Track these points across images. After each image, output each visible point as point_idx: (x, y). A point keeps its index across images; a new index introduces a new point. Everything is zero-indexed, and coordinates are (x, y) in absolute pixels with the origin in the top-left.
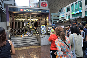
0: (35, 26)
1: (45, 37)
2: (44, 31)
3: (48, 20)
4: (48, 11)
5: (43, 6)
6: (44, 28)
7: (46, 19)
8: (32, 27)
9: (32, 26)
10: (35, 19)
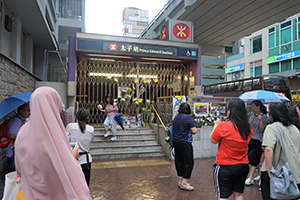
0: (151, 100)
3: (192, 79)
4: (194, 54)
5: (179, 37)
7: (186, 78)
8: (141, 101)
9: (140, 97)
10: (152, 77)
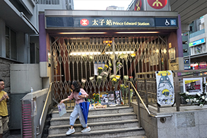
0: (129, 76)
1: (175, 120)
2: (168, 94)
4: (173, 22)
5: (155, 7)
6: (169, 82)
8: (118, 77)
9: (118, 74)
10: (128, 52)
